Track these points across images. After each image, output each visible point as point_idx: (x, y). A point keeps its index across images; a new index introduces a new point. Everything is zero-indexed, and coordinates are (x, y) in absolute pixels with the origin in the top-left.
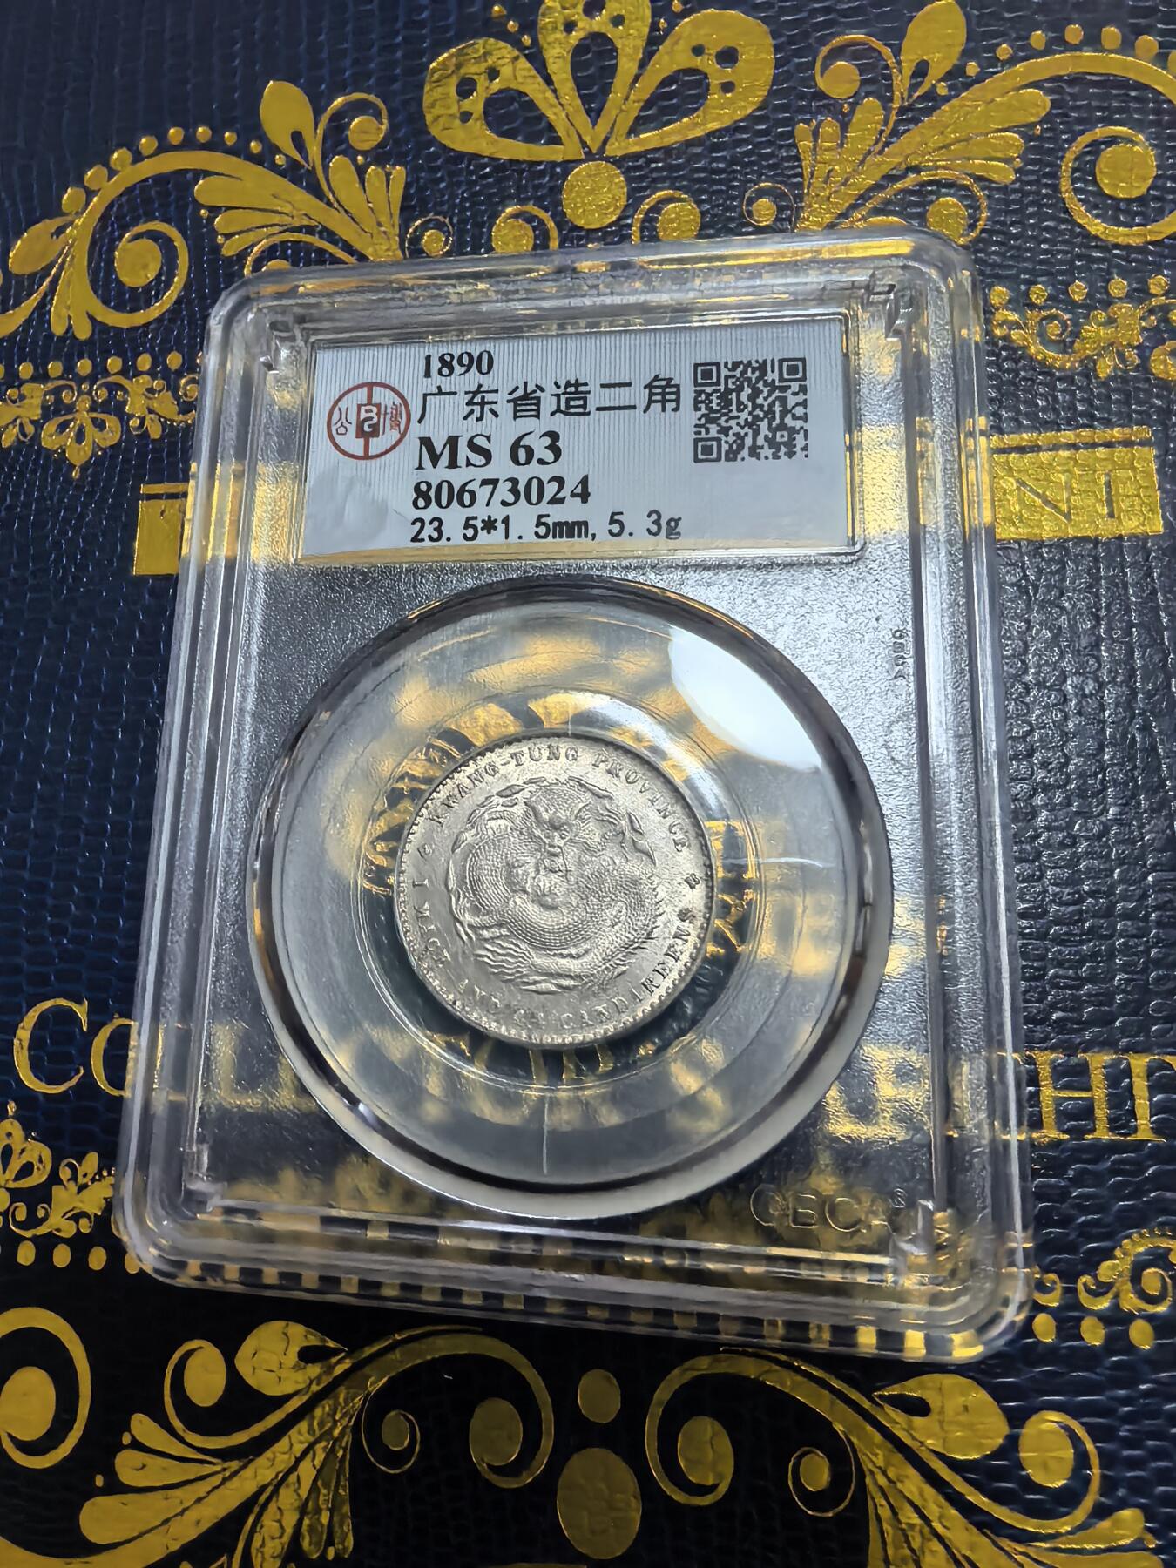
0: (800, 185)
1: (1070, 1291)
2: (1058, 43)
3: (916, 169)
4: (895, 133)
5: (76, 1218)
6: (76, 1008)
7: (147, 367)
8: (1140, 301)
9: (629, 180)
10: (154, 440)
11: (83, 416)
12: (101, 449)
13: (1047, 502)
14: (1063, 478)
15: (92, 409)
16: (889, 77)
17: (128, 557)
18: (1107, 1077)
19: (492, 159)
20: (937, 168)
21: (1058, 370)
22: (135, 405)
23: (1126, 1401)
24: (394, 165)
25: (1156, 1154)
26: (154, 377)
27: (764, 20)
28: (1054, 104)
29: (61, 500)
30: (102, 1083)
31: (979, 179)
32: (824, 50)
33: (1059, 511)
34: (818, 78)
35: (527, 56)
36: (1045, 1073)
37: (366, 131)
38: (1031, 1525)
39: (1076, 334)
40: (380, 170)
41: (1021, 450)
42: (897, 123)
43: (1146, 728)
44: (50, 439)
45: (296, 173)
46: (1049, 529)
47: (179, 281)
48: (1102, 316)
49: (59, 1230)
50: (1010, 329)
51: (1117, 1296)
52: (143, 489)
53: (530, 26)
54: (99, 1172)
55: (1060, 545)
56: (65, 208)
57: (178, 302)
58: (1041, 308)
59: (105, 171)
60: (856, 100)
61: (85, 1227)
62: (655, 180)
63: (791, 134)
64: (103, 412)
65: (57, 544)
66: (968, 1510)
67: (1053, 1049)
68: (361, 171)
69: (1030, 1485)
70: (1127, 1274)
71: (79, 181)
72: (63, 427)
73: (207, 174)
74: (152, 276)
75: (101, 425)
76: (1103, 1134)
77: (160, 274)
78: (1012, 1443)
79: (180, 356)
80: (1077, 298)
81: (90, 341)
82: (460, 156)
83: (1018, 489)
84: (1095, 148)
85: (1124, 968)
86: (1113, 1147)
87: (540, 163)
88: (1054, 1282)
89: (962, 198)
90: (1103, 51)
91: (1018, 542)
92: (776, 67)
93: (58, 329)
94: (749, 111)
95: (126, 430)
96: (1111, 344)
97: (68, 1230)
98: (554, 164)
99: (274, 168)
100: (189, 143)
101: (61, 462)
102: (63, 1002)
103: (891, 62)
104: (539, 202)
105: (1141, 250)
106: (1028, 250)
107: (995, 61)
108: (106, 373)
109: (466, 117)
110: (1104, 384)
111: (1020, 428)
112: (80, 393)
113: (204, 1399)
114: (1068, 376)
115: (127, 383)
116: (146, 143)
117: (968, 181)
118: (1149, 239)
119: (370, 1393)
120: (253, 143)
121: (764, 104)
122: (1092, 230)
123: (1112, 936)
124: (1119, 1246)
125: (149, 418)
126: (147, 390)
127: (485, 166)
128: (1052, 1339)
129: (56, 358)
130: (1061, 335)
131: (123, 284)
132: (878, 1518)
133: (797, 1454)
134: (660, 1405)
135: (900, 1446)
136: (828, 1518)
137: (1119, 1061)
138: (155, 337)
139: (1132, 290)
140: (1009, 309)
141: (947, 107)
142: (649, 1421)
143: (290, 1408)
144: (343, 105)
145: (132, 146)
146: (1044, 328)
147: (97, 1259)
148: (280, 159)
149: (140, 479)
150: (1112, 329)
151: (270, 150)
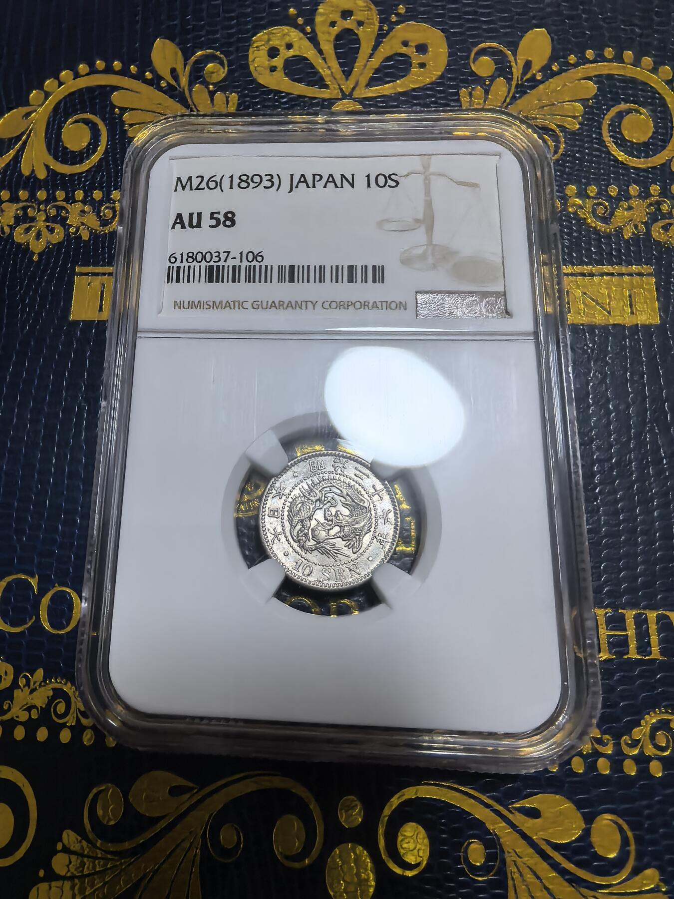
1: (617, 745)
2: (600, 58)
4: (514, 98)
5: (29, 709)
6: (30, 579)
7: (81, 198)
8: (646, 198)
10: (85, 241)
11: (41, 223)
12: (52, 244)
13: (597, 303)
14: (606, 291)
15: (47, 220)
16: (510, 67)
17: (67, 310)
18: (635, 624)
19: (288, 94)
20: (536, 118)
21: (603, 232)
22: (73, 220)
23: (648, 807)
24: (231, 93)
25: (663, 666)
26: (85, 204)
27: (442, 31)
28: (599, 90)
29: (25, 273)
30: (47, 626)
31: (558, 126)
32: (475, 50)
33: (604, 309)
34: (472, 65)
35: (308, 38)
36: (601, 621)
37: (216, 71)
38: (598, 880)
39: (612, 214)
40: (223, 94)
41: (583, 275)
42: (517, 92)
43: (652, 430)
44: (19, 236)
45: (172, 92)
46: (599, 319)
47: (101, 149)
48: (625, 204)
49: (17, 717)
50: (577, 209)
51: (642, 747)
52: (77, 269)
53: (310, 21)
54: (44, 680)
55: (605, 328)
56: (31, 101)
57: (101, 161)
58: (593, 198)
59: (56, 83)
60: (493, 78)
61: (34, 715)
63: (457, 94)
64: (53, 223)
65: (23, 300)
66: (563, 872)
67: (606, 607)
68: (212, 94)
69: (597, 857)
70: (648, 735)
71: (40, 87)
72: (28, 230)
73: (115, 88)
74: (85, 144)
75: (52, 231)
76: (633, 654)
77: (89, 144)
78: (587, 833)
79: (101, 193)
80: (612, 194)
81: (46, 180)
82: (271, 91)
83: (582, 295)
84: (621, 115)
85: (643, 563)
86: (639, 662)
87: (315, 98)
88: (608, 739)
89: (550, 136)
90: (623, 62)
91: (582, 325)
92: (449, 56)
93: (26, 172)
94: (434, 79)
95: (67, 235)
96: (631, 220)
97: (24, 717)
98: (324, 100)
99: (160, 89)
100: (109, 70)
101: (25, 250)
102: (23, 577)
103: (512, 58)
105: (645, 170)
106: (586, 166)
107: (567, 64)
108: (55, 200)
109: (273, 69)
110: (627, 242)
111: (582, 263)
112: (39, 210)
113: (110, 820)
114: (608, 236)
115: (68, 206)
116: (82, 68)
117: (554, 127)
118: (649, 165)
119: (213, 813)
120: (147, 73)
121: (442, 77)
122: (620, 158)
123: (636, 544)
124: (644, 719)
125: (82, 227)
126: (81, 211)
127: (283, 97)
128: (608, 772)
129: (24, 188)
130: (604, 214)
131: (67, 148)
132: (513, 879)
133: (466, 843)
134: (386, 816)
135: (524, 836)
136: (485, 880)
137: (640, 615)
138: (86, 181)
139: (641, 192)
140: (577, 198)
141: (541, 86)
142: (380, 826)
143: (163, 824)
144: (201, 56)
145: (73, 68)
146: (595, 209)
147: (42, 734)
148: (163, 84)
149: (75, 263)
150: (631, 212)
151: (158, 78)
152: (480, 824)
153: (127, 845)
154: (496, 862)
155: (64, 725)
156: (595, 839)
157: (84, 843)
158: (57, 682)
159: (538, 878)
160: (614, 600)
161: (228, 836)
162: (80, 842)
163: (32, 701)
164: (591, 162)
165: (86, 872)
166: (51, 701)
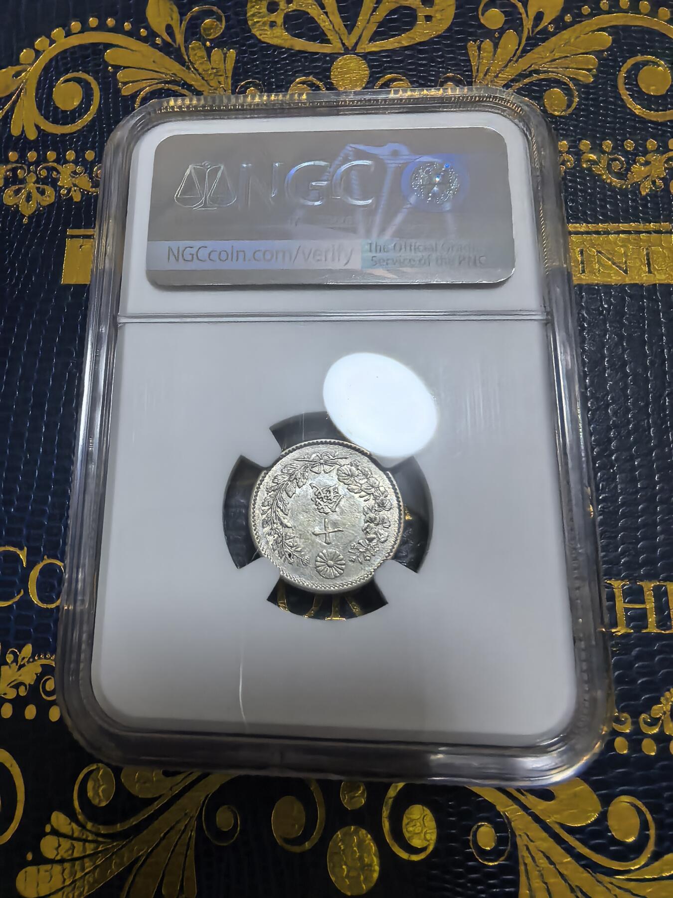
0: (471, 76)
1: (636, 723)
2: (615, 8)
3: (537, 72)
4: (525, 51)
5: (17, 686)
6: (18, 552)
7: (73, 158)
8: (663, 153)
9: (371, 67)
10: (76, 203)
11: (31, 186)
12: (44, 207)
13: (614, 264)
14: (622, 250)
15: (37, 182)
16: (521, 19)
17: (58, 273)
18: (654, 596)
19: (289, 49)
20: (549, 72)
21: (619, 189)
22: (65, 181)
23: (667, 789)
24: (229, 50)
26: (77, 165)
28: (614, 41)
29: (15, 237)
30: (35, 600)
31: (571, 79)
32: (484, 2)
33: (621, 268)
34: (480, 16)
36: (618, 593)
37: (213, 27)
38: (615, 865)
39: (628, 169)
40: (220, 51)
41: (598, 233)
42: (526, 45)
44: (9, 198)
45: (168, 49)
46: (615, 278)
47: (93, 108)
48: (642, 159)
49: (5, 694)
50: (592, 165)
51: (662, 725)
52: (69, 232)
54: (33, 656)
55: (621, 288)
56: (22, 60)
57: (93, 120)
58: (609, 154)
59: (48, 41)
60: (502, 31)
61: (23, 692)
62: (386, 69)
63: (465, 48)
64: (43, 184)
65: (12, 264)
66: (578, 857)
67: (622, 580)
68: (209, 51)
69: (614, 841)
70: (668, 713)
71: (32, 46)
72: (17, 192)
73: (108, 46)
74: (76, 103)
75: (42, 193)
76: (652, 628)
77: (82, 102)
78: (603, 817)
79: (93, 153)
80: (629, 149)
81: (36, 141)
82: (270, 46)
83: (597, 254)
84: (637, 67)
85: (662, 532)
86: (659, 637)
87: (317, 53)
88: (626, 719)
89: (563, 89)
90: (640, 14)
91: (597, 285)
92: (457, 9)
93: (15, 131)
94: (440, 32)
95: (58, 196)
96: (648, 176)
97: (11, 694)
98: (326, 55)
99: (155, 46)
100: (102, 27)
101: (16, 213)
102: (12, 549)
103: (522, 10)
104: (316, 75)
105: (664, 124)
106: (601, 120)
107: (580, 15)
108: (45, 160)
109: (273, 24)
110: (644, 198)
111: (597, 221)
112: (29, 171)
113: (100, 801)
114: (624, 192)
115: (59, 167)
116: (75, 25)
117: (567, 80)
118: (668, 118)
119: (208, 795)
120: (142, 30)
121: (449, 29)
122: (637, 112)
123: (655, 513)
124: (663, 696)
125: (73, 189)
126: (72, 172)
127: (284, 53)
128: (625, 752)
129: (14, 150)
130: (620, 169)
131: (58, 108)
132: (526, 865)
133: (476, 826)
134: (390, 798)
135: (537, 819)
136: (495, 865)
137: (660, 587)
138: (78, 141)
139: (659, 146)
140: (591, 153)
141: (553, 39)
142: (384, 808)
143: (157, 805)
144: (198, 12)
145: (65, 25)
146: (611, 164)
147: (31, 712)
148: (158, 41)
149: (66, 226)
150: (648, 168)
151: (153, 34)
152: (491, 807)
153: (119, 827)
154: (507, 845)
155: (53, 703)
156: (612, 822)
157: (74, 825)
158: (45, 658)
159: (552, 863)
160: (632, 572)
161: (225, 818)
162: (70, 824)
163: (20, 678)
164: (606, 116)
165: (76, 855)
166: (39, 678)
